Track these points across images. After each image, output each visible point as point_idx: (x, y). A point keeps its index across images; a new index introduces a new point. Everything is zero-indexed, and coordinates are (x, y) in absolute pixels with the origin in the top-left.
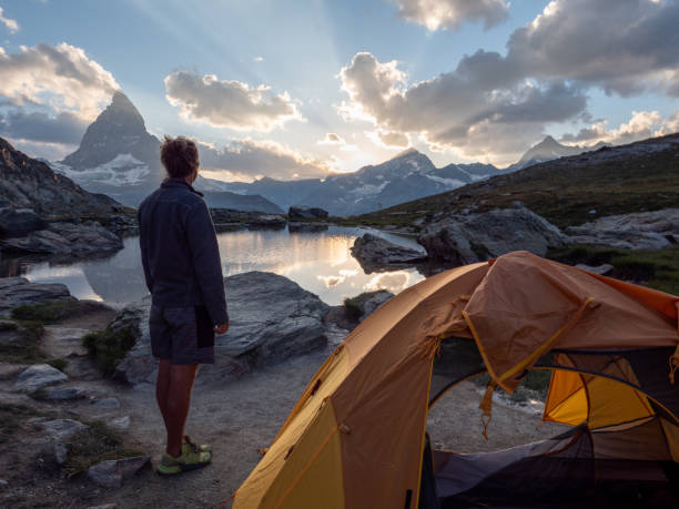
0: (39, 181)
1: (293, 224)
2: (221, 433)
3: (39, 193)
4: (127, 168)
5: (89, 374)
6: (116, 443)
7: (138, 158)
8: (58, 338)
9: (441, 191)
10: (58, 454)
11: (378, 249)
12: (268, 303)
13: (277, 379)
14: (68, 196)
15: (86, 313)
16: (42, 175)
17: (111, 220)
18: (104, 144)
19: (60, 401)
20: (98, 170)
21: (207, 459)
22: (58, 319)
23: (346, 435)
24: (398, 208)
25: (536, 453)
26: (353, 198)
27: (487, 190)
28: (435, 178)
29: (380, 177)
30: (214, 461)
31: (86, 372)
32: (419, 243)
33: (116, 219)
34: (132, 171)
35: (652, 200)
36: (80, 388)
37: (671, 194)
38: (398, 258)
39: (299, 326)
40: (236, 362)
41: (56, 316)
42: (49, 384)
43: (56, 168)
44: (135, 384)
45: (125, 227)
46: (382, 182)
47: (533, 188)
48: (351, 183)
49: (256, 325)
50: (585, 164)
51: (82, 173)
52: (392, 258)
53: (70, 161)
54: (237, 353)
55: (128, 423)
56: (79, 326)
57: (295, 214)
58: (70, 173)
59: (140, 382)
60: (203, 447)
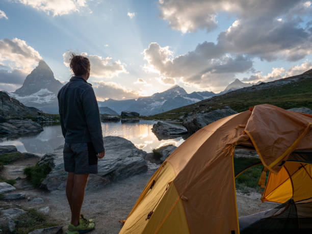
0: (3, 102)
1: (123, 119)
2: (99, 213)
3: (3, 107)
4: (45, 95)
5: (27, 188)
6: (43, 220)
7: (50, 90)
8: (10, 170)
9: (190, 104)
10: (10, 227)
11: (165, 128)
12: (117, 151)
13: (124, 186)
14: (17, 108)
15: (25, 159)
16: (4, 99)
17: (37, 118)
18: (34, 84)
19: (12, 200)
20: (31, 96)
21: (93, 226)
22: (11, 161)
23: (185, 201)
24: (172, 111)
25: (267, 216)
26: (150, 107)
27: (212, 102)
28: (187, 98)
29: (163, 98)
30: (96, 228)
31: (25, 187)
32: (183, 125)
33: (40, 118)
34: (47, 97)
35: (286, 105)
36: (22, 193)
37: (294, 102)
38: (174, 132)
39: (134, 161)
40: (103, 178)
41: (10, 161)
42: (6, 192)
43: (11, 95)
44: (51, 191)
45: (44, 122)
46: (163, 100)
47: (232, 101)
48: (149, 101)
49: (112, 160)
50: (254, 90)
51: (24, 97)
52: (171, 133)
53: (18, 92)
54: (104, 174)
55: (48, 210)
56: (22, 165)
57: (124, 115)
58: (18, 98)
59: (54, 190)
60: (90, 220)
